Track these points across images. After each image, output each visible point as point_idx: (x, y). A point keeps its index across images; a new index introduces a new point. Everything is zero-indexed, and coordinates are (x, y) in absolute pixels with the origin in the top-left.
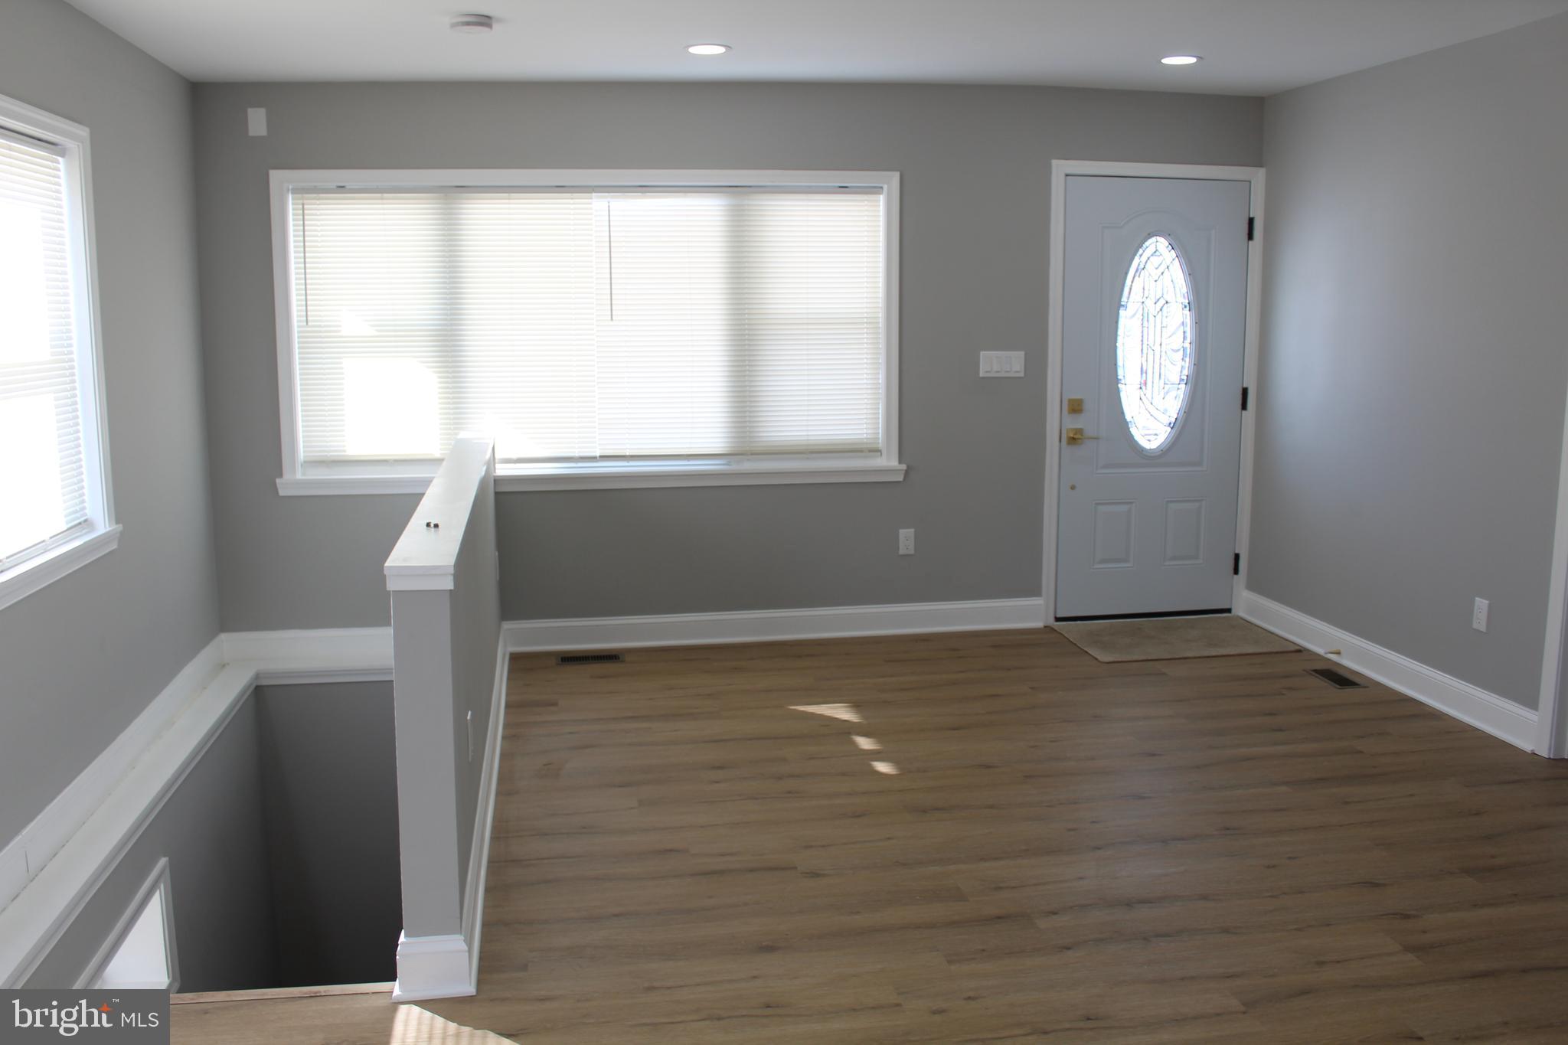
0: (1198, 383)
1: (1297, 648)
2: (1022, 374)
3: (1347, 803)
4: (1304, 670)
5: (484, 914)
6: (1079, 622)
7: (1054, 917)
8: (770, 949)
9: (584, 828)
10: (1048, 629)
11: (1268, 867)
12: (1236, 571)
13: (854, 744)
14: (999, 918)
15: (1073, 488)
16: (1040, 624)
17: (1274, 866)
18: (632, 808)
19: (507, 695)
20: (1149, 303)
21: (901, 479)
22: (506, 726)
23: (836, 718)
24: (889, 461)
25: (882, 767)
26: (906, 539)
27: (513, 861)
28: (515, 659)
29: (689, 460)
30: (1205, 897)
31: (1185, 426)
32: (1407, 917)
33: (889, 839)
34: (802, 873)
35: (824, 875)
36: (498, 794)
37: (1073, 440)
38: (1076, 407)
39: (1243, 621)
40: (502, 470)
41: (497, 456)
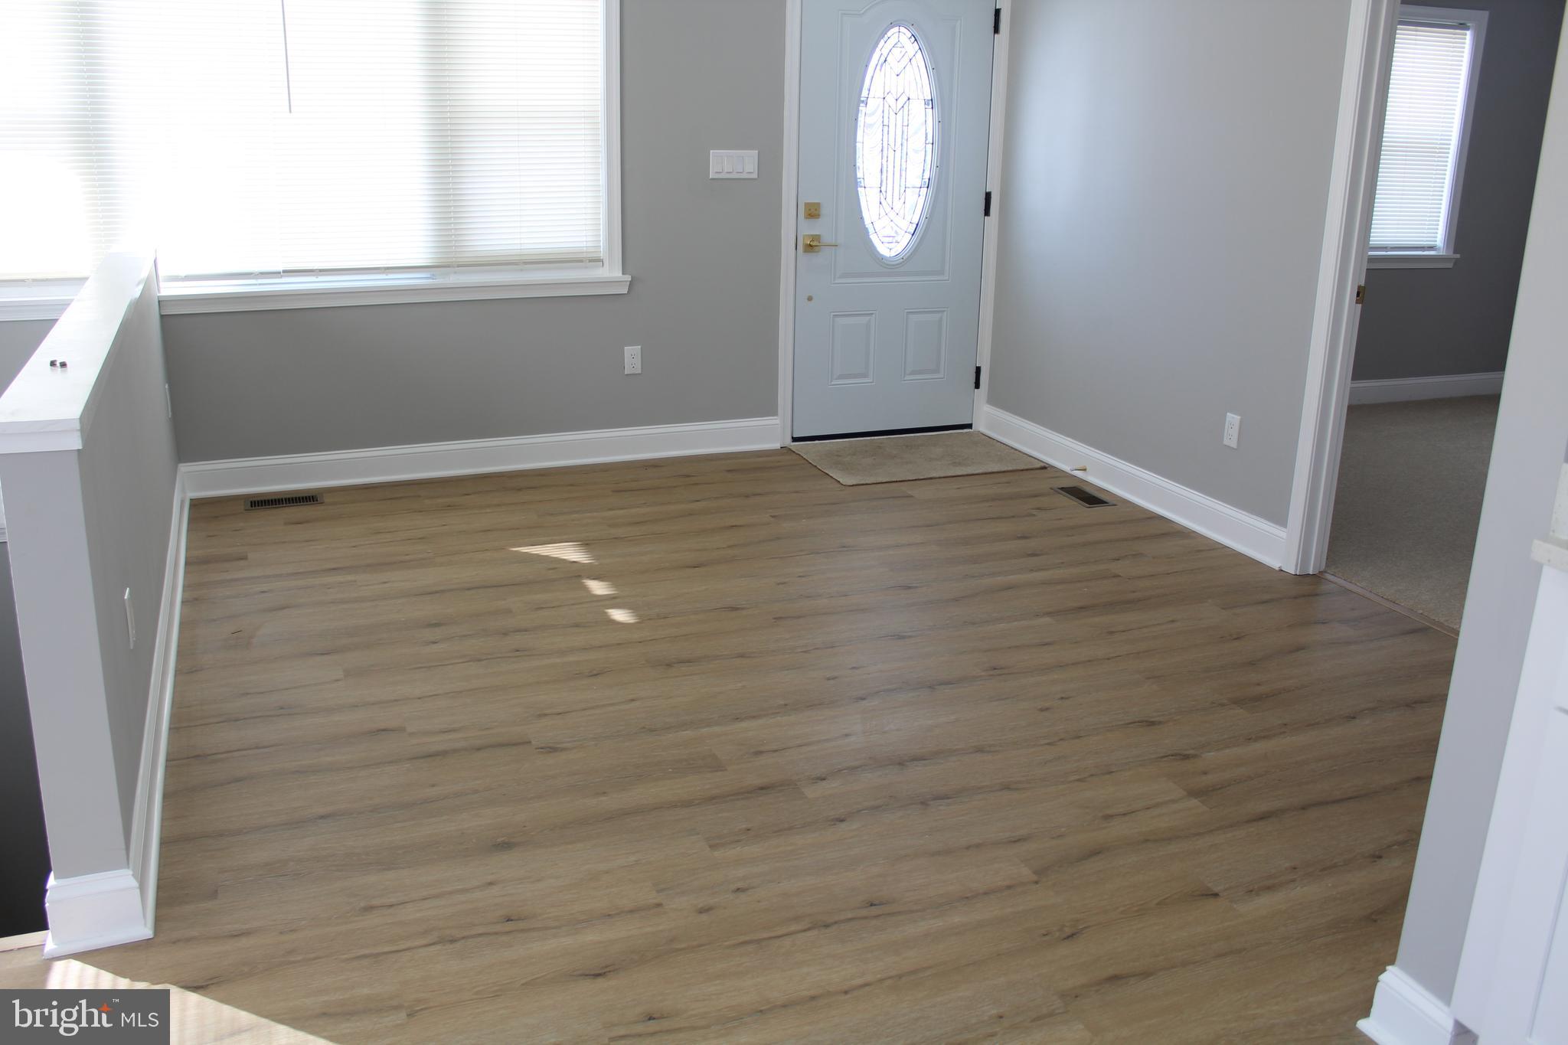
0: (939, 187)
1: (1043, 465)
2: (755, 176)
3: (1112, 633)
4: (1051, 489)
5: (162, 827)
6: (817, 442)
7: (824, 783)
8: (506, 846)
9: (282, 708)
10: (784, 449)
11: (1042, 710)
12: (977, 386)
13: (586, 589)
14: (762, 788)
15: (810, 299)
16: (777, 446)
17: (1047, 709)
18: (337, 680)
19: (187, 549)
20: (890, 100)
21: (625, 291)
22: (186, 588)
23: (564, 560)
24: (611, 272)
25: (619, 615)
26: (632, 357)
27: (198, 756)
28: (196, 505)
29: (387, 274)
30: (979, 750)
31: (927, 232)
32: (1186, 757)
33: (633, 700)
34: (536, 749)
35: (563, 749)
36: (178, 672)
37: (810, 248)
38: (813, 212)
39: (984, 437)
40: (168, 290)
41: (161, 274)
